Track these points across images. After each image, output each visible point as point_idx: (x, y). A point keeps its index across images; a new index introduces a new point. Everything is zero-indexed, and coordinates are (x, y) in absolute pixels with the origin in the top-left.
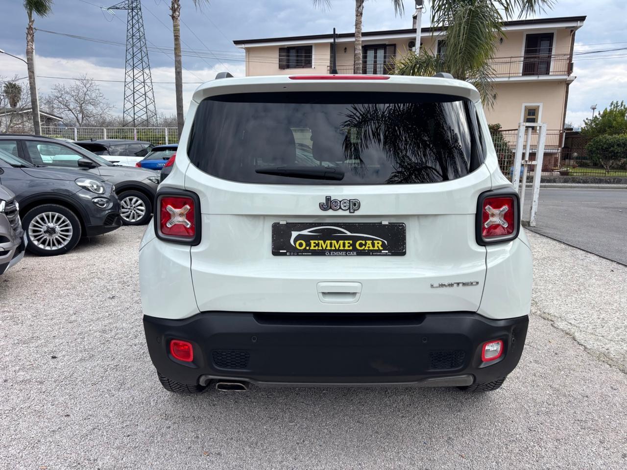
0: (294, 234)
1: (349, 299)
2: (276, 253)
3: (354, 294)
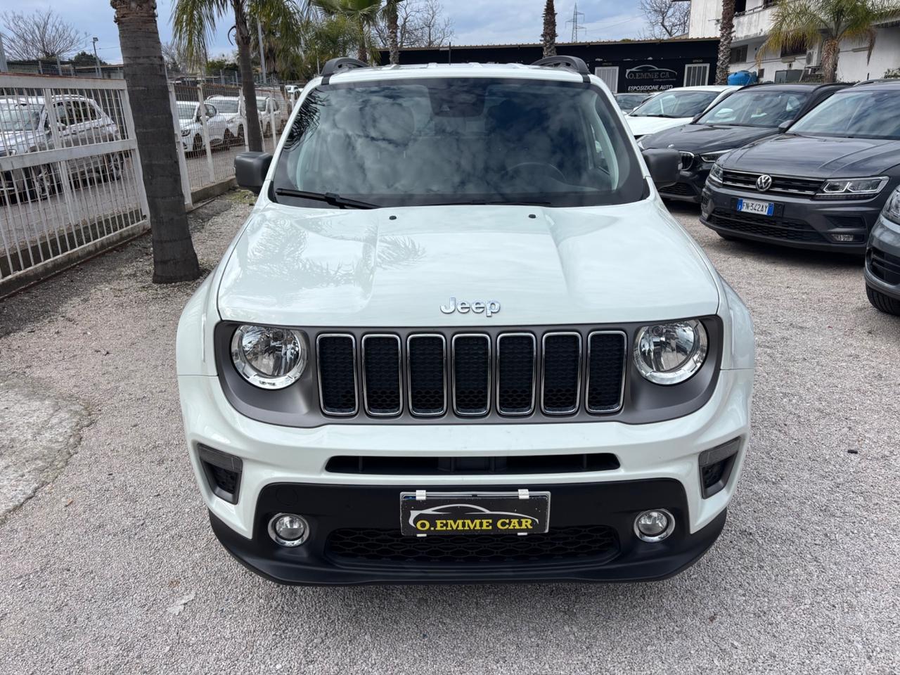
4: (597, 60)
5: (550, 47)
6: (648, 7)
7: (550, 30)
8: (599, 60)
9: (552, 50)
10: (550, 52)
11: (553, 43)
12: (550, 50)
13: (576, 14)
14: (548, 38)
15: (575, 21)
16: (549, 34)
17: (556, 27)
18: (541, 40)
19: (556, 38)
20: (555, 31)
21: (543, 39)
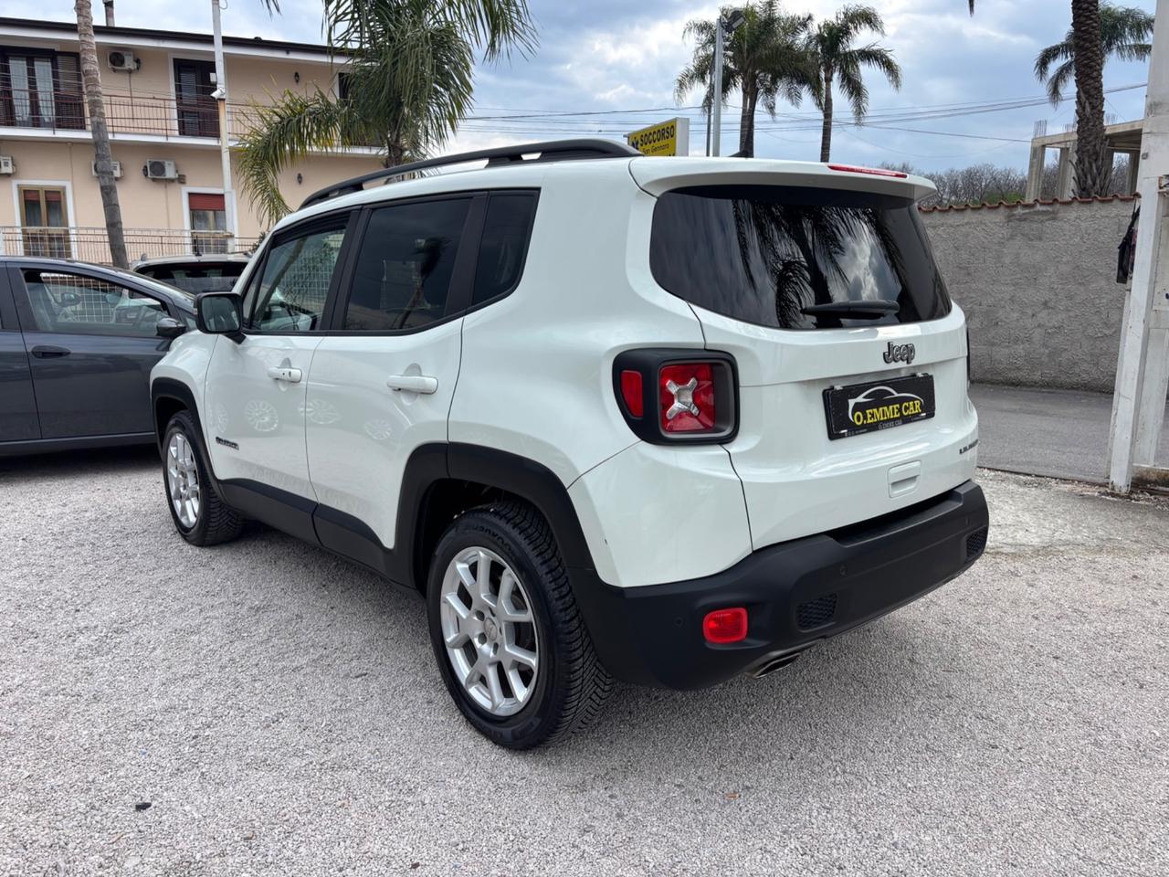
0: (852, 403)
1: (910, 487)
2: (833, 435)
3: (913, 479)
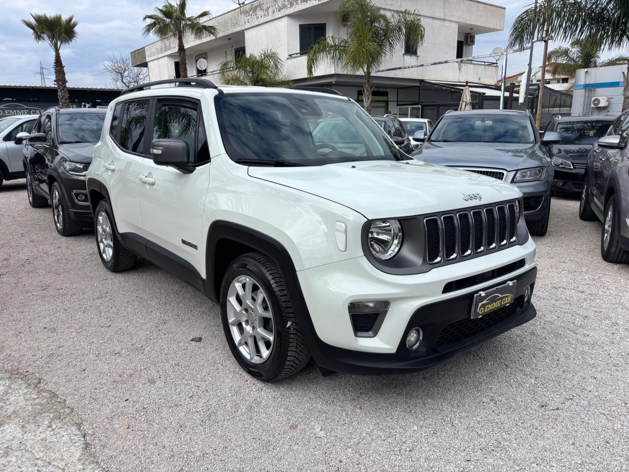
4: (97, 101)
5: (63, 90)
6: (110, 69)
7: (61, 77)
8: (99, 101)
9: (65, 92)
10: (64, 93)
11: (65, 87)
12: (63, 92)
13: (42, 68)
14: (60, 83)
15: (42, 73)
16: (60, 80)
17: (66, 75)
18: (55, 84)
19: (67, 84)
20: (65, 78)
21: (56, 83)
